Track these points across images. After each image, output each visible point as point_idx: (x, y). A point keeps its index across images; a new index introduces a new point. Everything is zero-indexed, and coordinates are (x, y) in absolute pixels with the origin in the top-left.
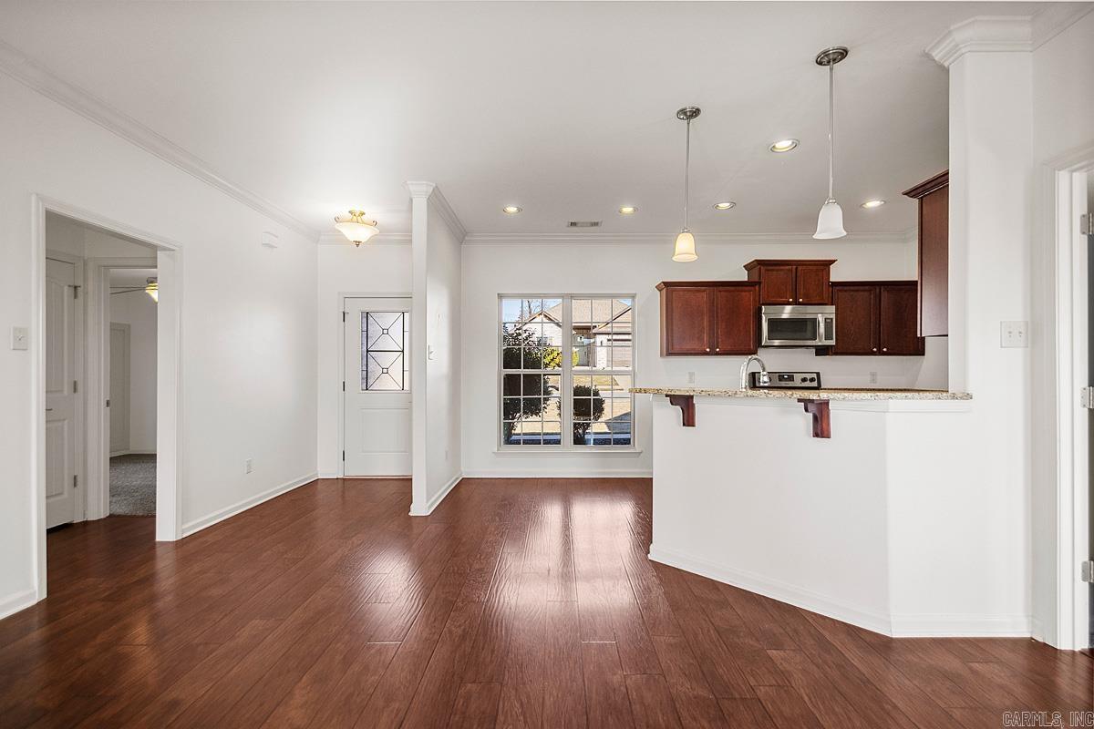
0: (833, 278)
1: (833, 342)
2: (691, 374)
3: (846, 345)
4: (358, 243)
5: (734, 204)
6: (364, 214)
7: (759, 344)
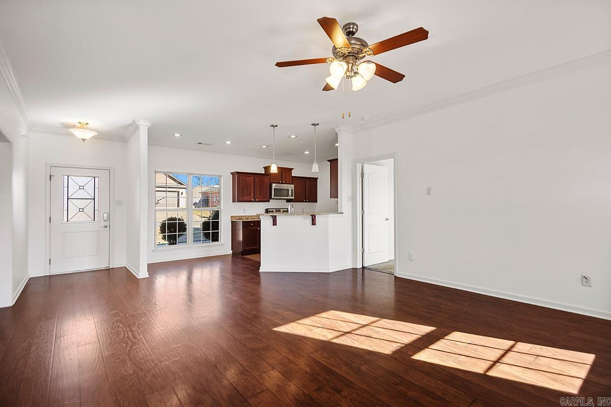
0: (293, 175)
1: (293, 198)
2: (244, 210)
3: (298, 199)
4: (84, 140)
5: (267, 147)
6: (87, 124)
7: (271, 198)
